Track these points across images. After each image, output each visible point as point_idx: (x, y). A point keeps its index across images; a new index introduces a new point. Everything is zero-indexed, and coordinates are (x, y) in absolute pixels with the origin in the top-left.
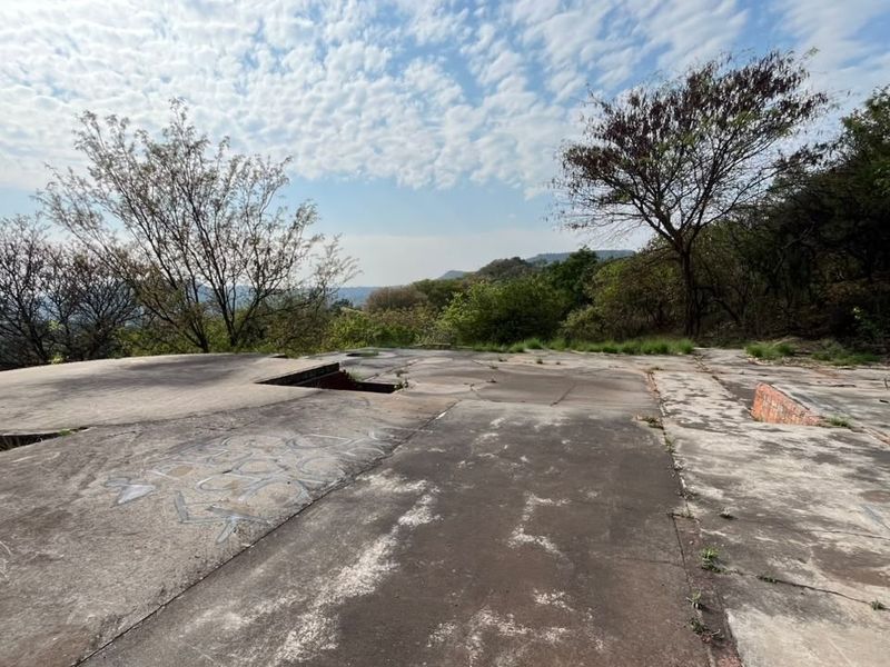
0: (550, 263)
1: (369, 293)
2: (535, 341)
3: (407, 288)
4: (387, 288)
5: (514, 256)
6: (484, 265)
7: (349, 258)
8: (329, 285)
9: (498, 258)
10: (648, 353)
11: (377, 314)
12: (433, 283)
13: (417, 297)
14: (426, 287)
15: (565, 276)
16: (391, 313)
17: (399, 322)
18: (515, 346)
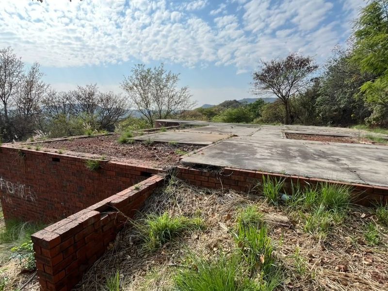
0: (248, 103)
5: (234, 99)
6: (221, 103)
9: (227, 100)
15: (254, 108)
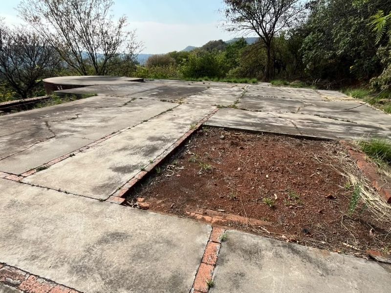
1: (148, 57)
2: (206, 78)
3: (166, 55)
4: (156, 55)
7: (141, 42)
8: (134, 53)
10: (241, 83)
11: (152, 68)
12: (179, 54)
13: (170, 61)
14: (175, 55)
16: (159, 68)
17: (162, 72)
18: (200, 79)
